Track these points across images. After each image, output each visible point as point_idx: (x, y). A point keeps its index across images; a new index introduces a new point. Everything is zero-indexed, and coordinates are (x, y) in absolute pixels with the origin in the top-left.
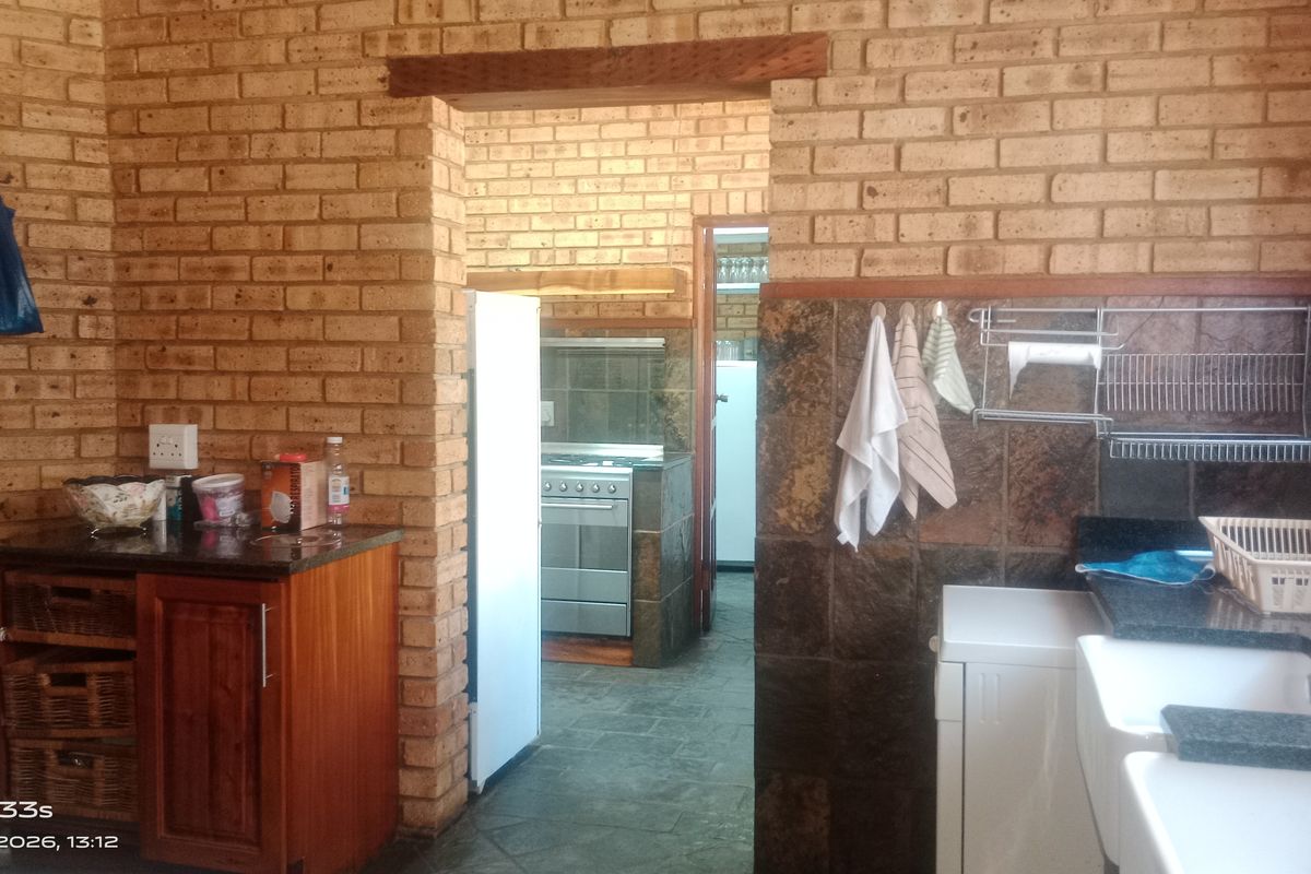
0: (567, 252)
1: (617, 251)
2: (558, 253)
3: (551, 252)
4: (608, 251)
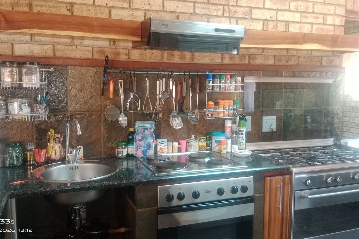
0: (284, 24)
1: (310, 26)
2: (279, 24)
3: (275, 23)
4: (305, 25)
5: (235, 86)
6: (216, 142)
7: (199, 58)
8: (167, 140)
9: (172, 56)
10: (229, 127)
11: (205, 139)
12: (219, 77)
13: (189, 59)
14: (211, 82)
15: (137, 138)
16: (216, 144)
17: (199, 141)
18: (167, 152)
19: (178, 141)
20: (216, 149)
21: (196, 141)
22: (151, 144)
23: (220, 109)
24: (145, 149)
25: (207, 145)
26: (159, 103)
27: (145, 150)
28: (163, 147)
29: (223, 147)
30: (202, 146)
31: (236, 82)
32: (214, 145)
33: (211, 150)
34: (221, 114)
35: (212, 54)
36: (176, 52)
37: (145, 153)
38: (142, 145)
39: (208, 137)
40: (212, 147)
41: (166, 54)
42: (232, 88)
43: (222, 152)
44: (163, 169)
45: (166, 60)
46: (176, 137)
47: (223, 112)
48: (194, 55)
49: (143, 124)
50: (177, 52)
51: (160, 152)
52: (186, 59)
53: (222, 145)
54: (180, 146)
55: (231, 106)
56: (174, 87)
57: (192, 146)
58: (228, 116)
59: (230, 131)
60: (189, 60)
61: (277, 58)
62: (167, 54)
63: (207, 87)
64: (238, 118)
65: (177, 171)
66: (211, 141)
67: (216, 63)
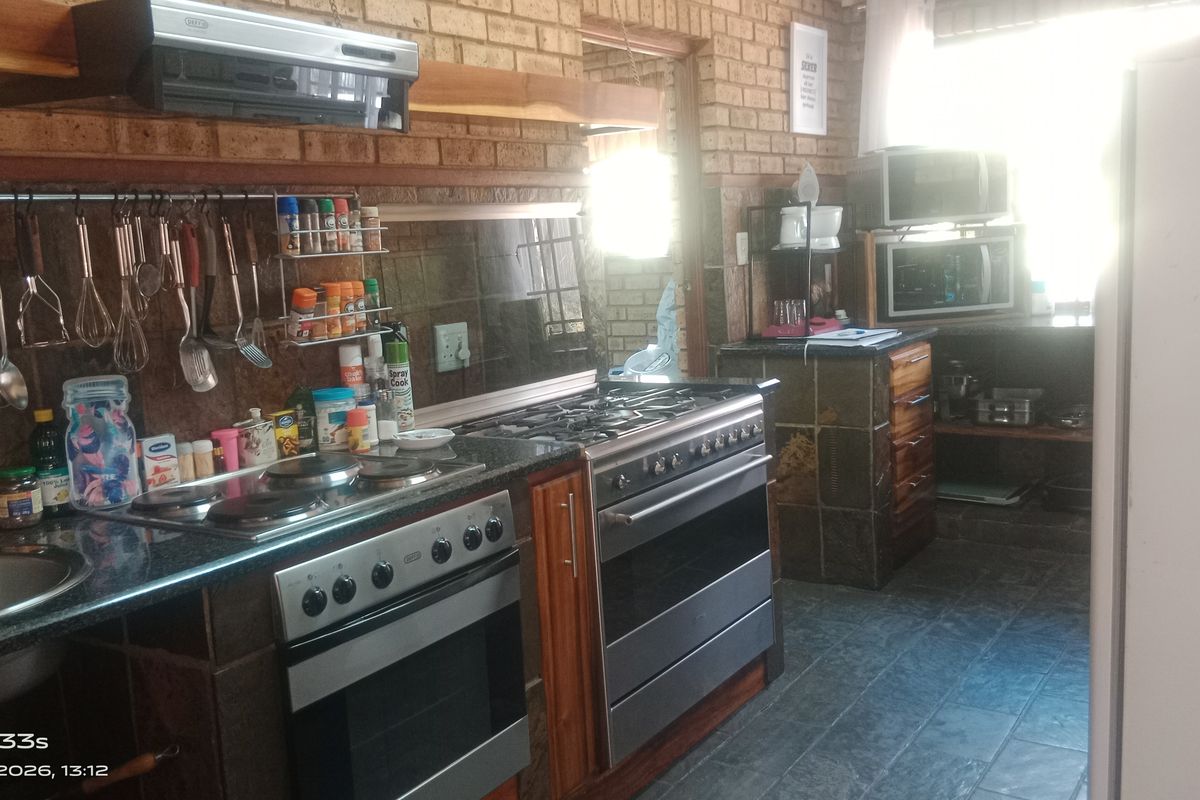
0: (449, 43)
1: (510, 54)
2: (438, 43)
3: (428, 39)
4: (500, 49)
5: (364, 233)
6: (333, 417)
7: (234, 145)
8: (173, 437)
9: (147, 135)
10: (357, 368)
11: (290, 414)
12: (317, 207)
13: (202, 146)
14: (297, 224)
15: (75, 443)
16: (333, 427)
17: (277, 424)
18: (178, 478)
19: (207, 436)
20: (333, 441)
21: (270, 427)
22: (129, 456)
23: (332, 309)
24: (112, 477)
25: (303, 434)
26: (135, 306)
27: (113, 481)
28: (162, 464)
29: (358, 432)
30: (285, 439)
31: (364, 220)
32: (326, 429)
33: (315, 447)
34: (336, 325)
35: (271, 130)
36: (156, 122)
37: (114, 491)
38: (100, 465)
39: (300, 407)
40: (320, 439)
41: (125, 128)
42: (356, 240)
43: (359, 448)
44: (244, 521)
45: (127, 151)
46: (195, 423)
47: (342, 319)
48: (215, 135)
49: (89, 389)
50: (162, 122)
51: (157, 482)
52: (194, 149)
53: (354, 426)
54: (218, 451)
55: (358, 298)
56: (176, 245)
57: (260, 445)
58: (357, 333)
59: (360, 378)
60: (203, 153)
61: (446, 145)
62: (129, 128)
63: (285, 241)
64: (376, 337)
65: (292, 519)
66: (313, 418)
67: (286, 163)
